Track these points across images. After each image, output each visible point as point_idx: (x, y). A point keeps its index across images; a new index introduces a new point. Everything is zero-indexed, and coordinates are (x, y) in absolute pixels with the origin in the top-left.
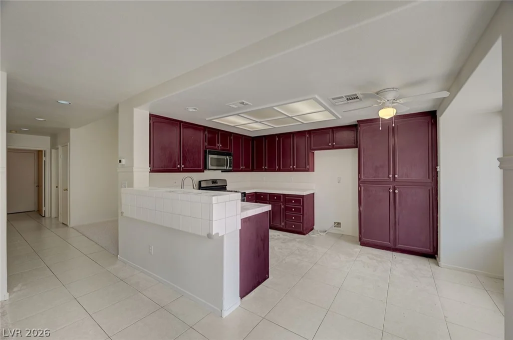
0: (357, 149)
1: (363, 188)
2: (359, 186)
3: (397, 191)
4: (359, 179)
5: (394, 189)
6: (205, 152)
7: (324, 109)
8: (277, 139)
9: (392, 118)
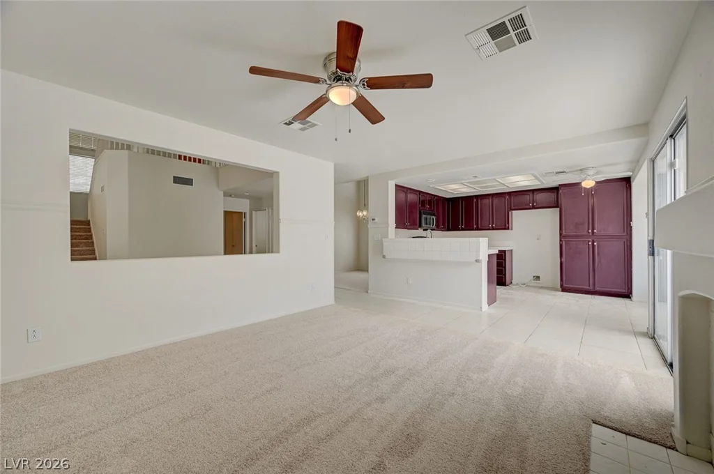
0: (558, 209)
1: (564, 242)
2: (560, 240)
3: (595, 244)
4: (561, 234)
5: (593, 242)
6: (420, 212)
7: (534, 178)
8: (475, 200)
9: (592, 187)
